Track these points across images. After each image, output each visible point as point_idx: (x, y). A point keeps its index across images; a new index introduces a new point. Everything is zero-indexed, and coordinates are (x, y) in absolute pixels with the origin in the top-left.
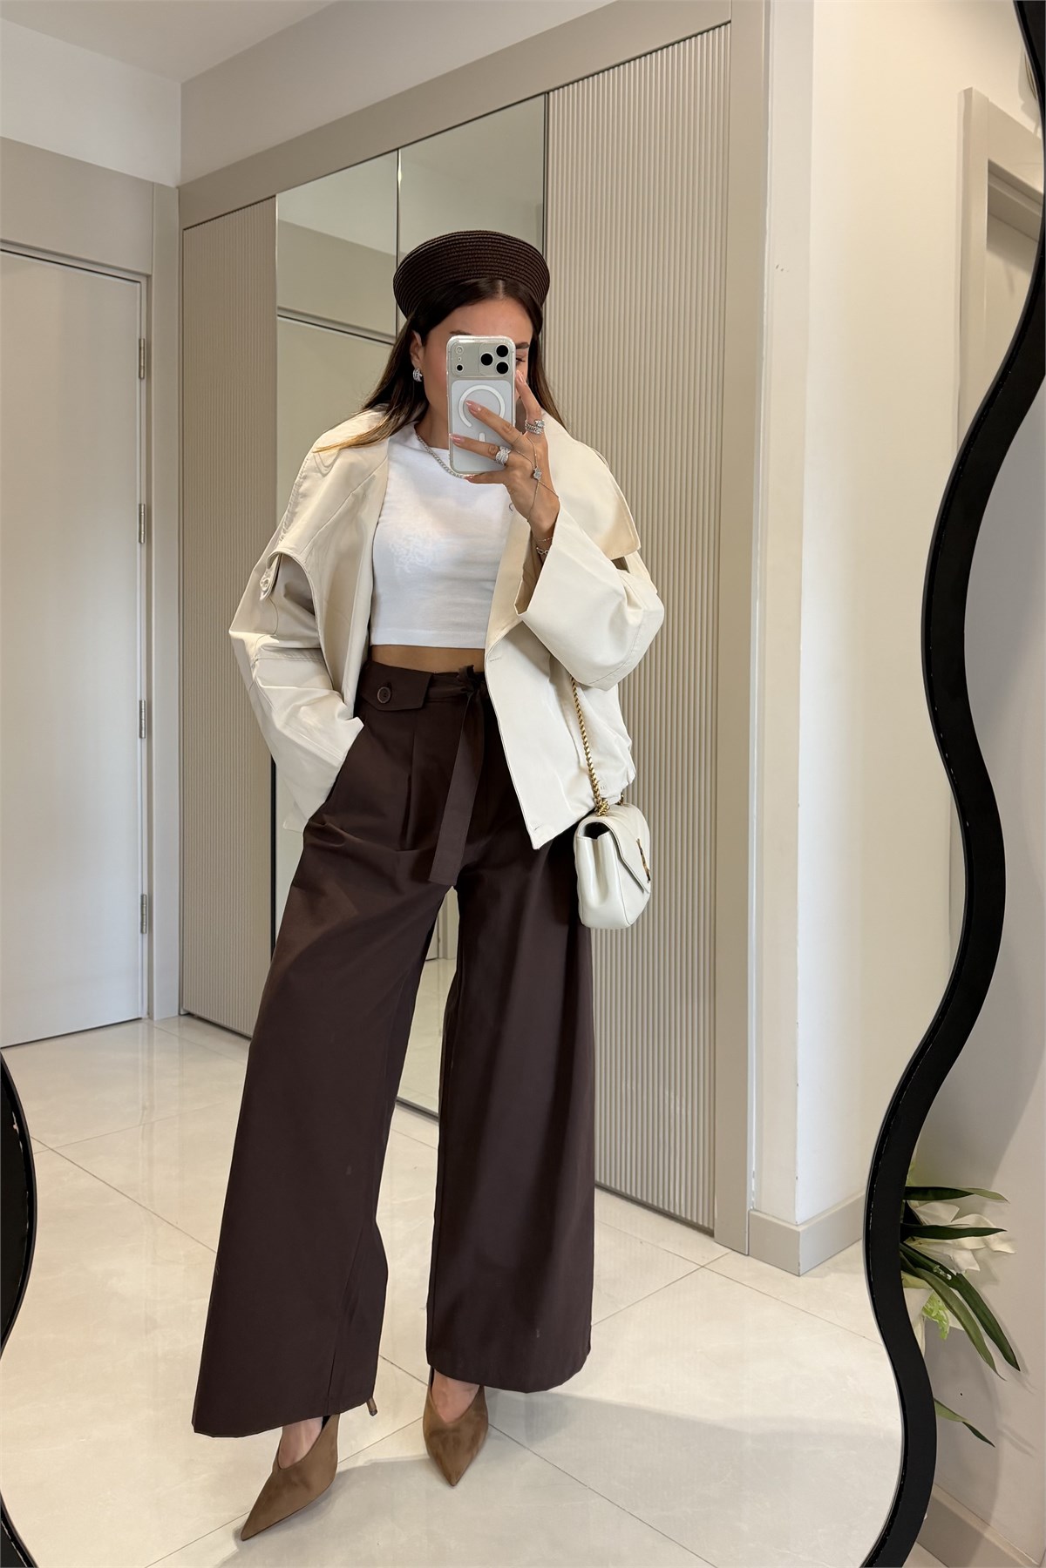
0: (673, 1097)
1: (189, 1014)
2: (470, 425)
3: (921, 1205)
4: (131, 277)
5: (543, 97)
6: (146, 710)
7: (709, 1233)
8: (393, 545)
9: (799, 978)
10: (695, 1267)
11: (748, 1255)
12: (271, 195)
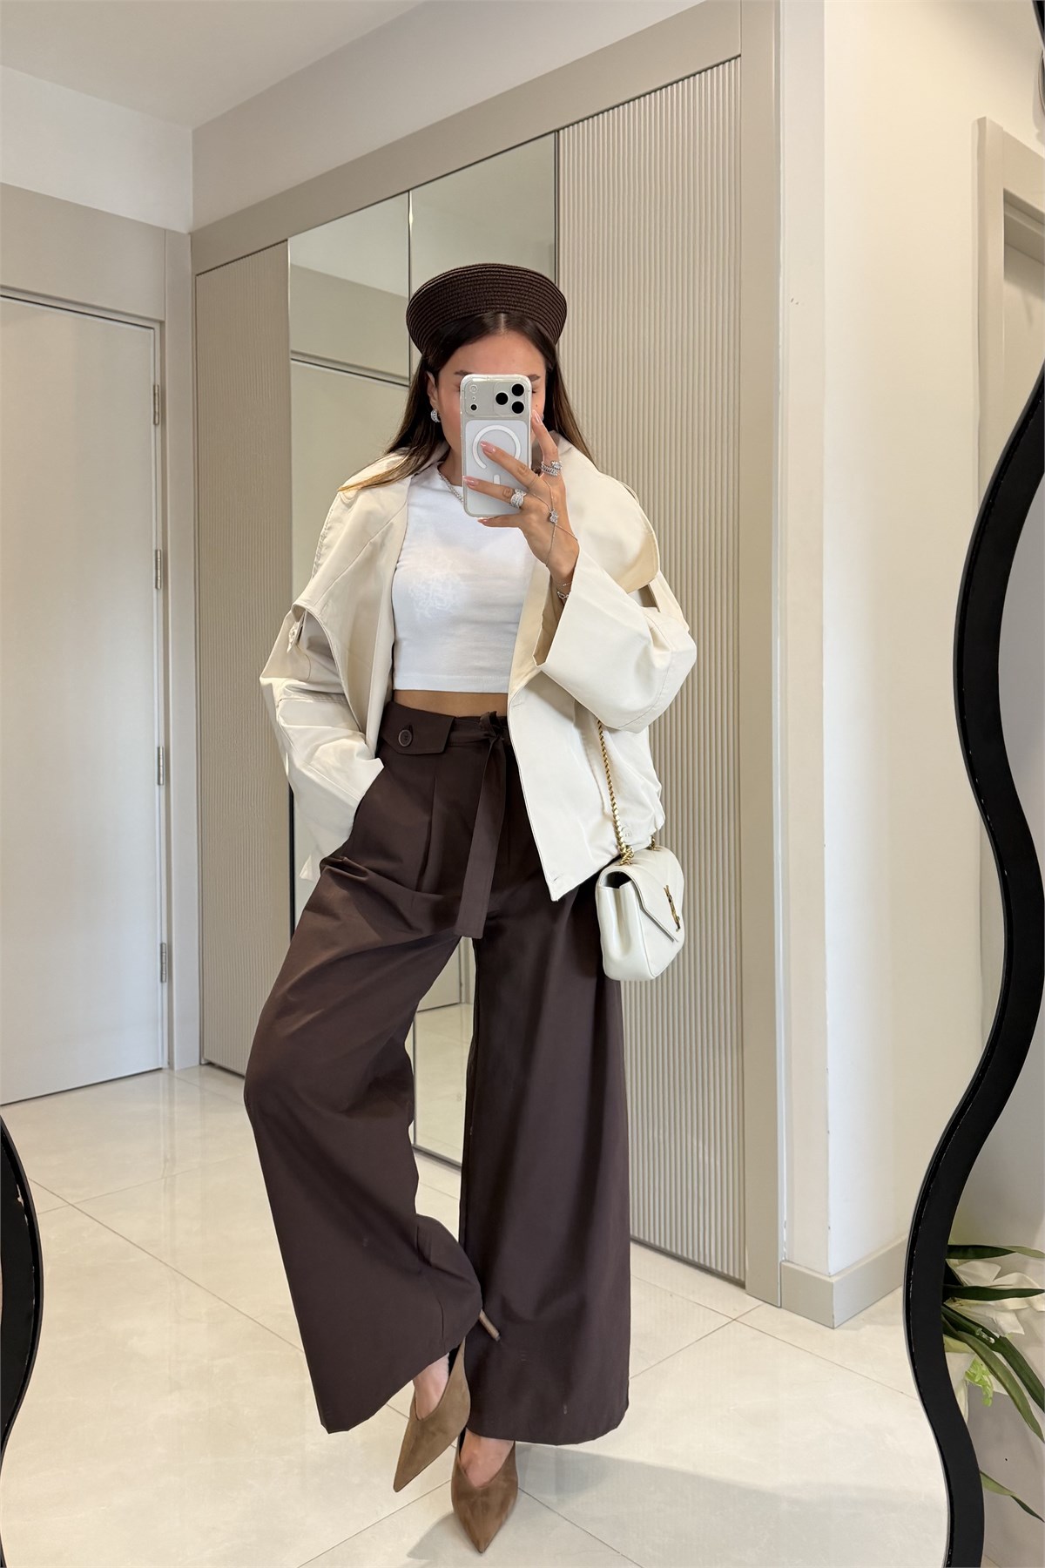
1: (210, 1064)
2: (483, 466)
3: (961, 1264)
4: (144, 323)
5: (553, 134)
6: (164, 757)
7: (741, 1284)
8: (412, 591)
9: (828, 1023)
10: (726, 1320)
11: (781, 1307)
12: (283, 239)
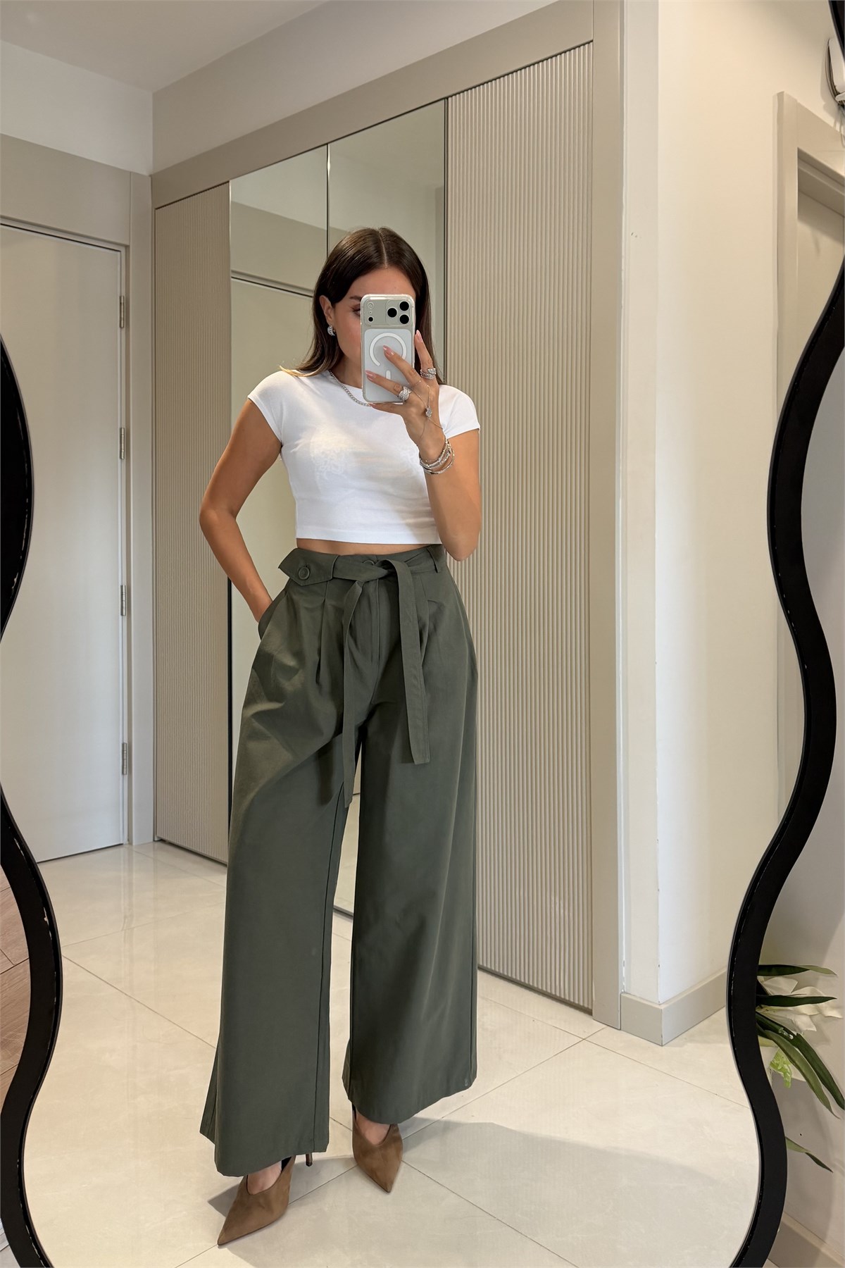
0: (557, 901)
1: (162, 840)
4: (113, 247)
5: (443, 101)
6: (126, 593)
7: (589, 1012)
9: (658, 803)
10: (577, 1040)
11: (620, 1029)
12: (226, 181)
